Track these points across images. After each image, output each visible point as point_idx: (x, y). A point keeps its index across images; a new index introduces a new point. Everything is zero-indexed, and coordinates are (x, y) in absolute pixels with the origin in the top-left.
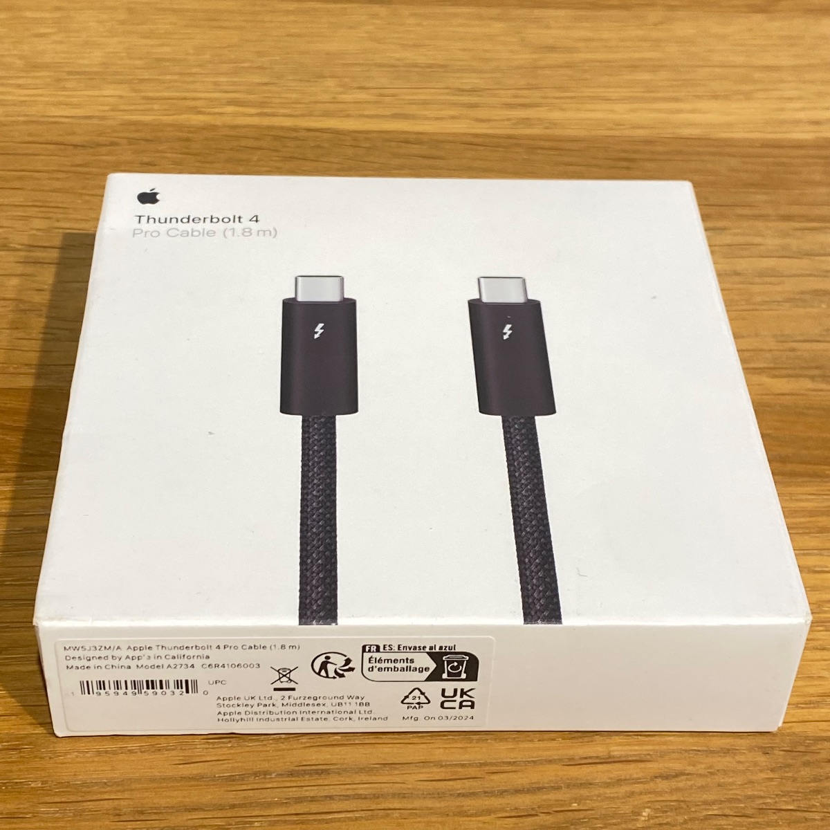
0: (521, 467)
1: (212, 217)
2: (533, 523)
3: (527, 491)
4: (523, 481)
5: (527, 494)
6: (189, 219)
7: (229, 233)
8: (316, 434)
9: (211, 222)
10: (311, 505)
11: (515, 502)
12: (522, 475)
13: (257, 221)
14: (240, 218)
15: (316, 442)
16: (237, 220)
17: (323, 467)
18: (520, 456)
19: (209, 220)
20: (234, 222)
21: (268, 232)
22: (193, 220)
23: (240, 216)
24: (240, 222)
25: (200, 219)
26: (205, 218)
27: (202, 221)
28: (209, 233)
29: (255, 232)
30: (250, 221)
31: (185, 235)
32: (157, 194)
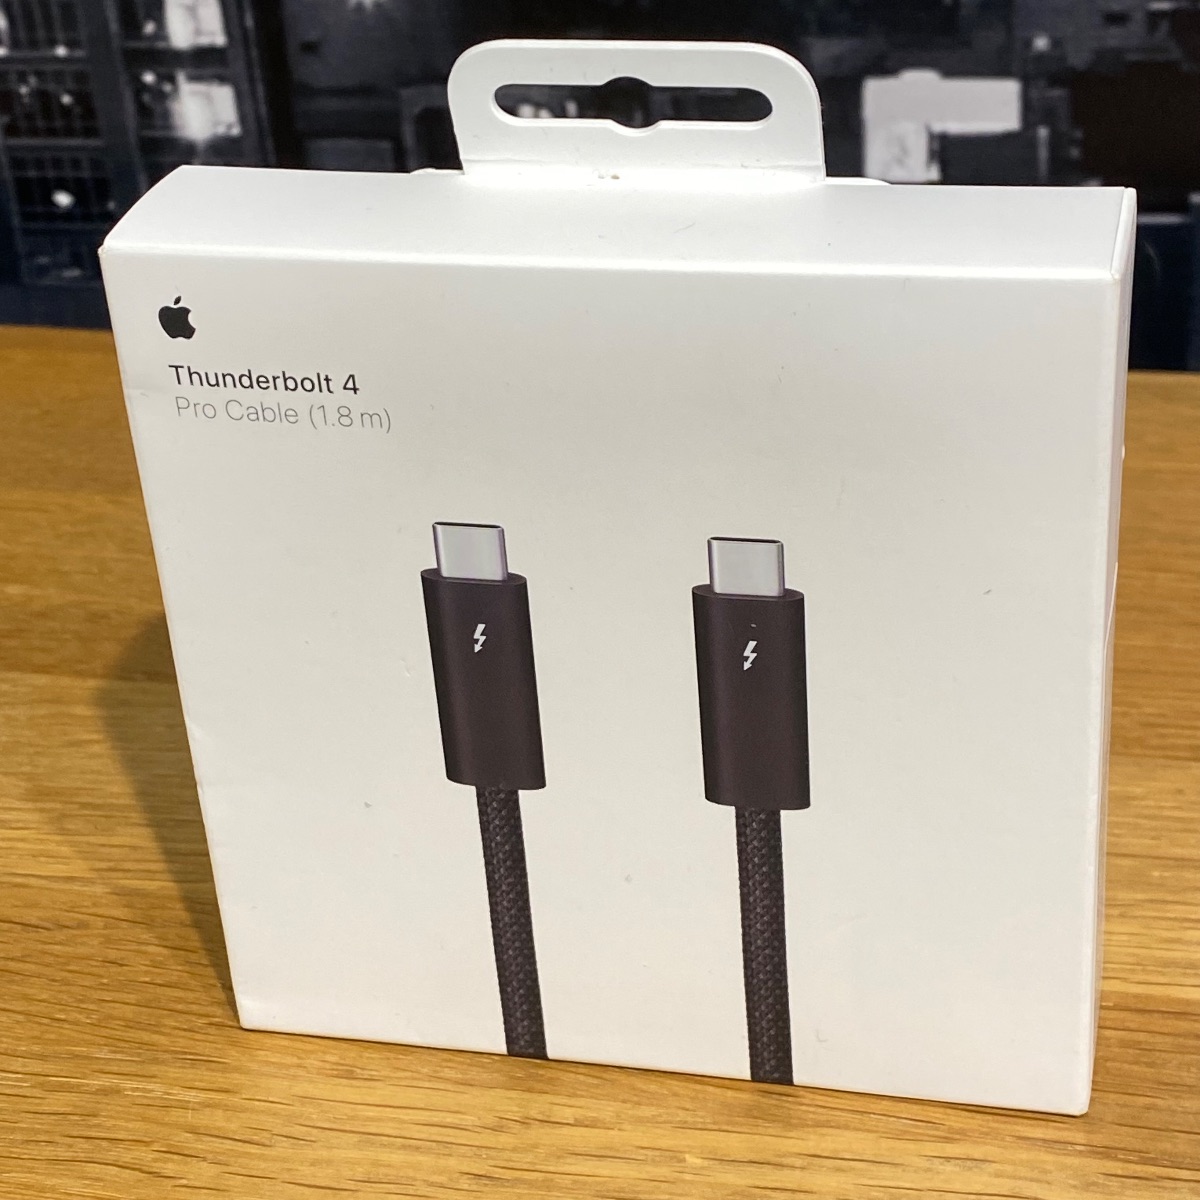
0: (756, 889)
1: (284, 374)
2: (768, 968)
3: (762, 924)
4: (758, 910)
5: (762, 929)
6: (251, 377)
7: (318, 415)
8: (496, 817)
9: (287, 388)
10: (503, 919)
11: (747, 939)
12: (758, 901)
13: (355, 390)
14: (328, 380)
15: (498, 830)
16: (324, 383)
17: (510, 867)
18: (757, 873)
19: (280, 381)
20: (321, 390)
21: (375, 418)
22: (258, 382)
23: (327, 376)
24: (331, 392)
25: (268, 382)
26: (274, 379)
27: (271, 384)
28: (289, 415)
29: (356, 416)
30: (345, 388)
31: (253, 417)
32: (186, 311)
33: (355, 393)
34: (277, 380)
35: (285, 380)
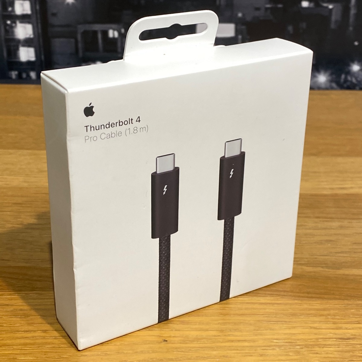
1: (119, 121)
6: (109, 125)
7: (128, 131)
9: (120, 125)
14: (132, 120)
16: (131, 121)
19: (118, 124)
20: (129, 124)
21: (144, 128)
22: (111, 125)
23: (132, 119)
24: (132, 123)
25: (114, 124)
26: (116, 123)
27: (115, 125)
28: (119, 134)
29: (138, 130)
30: (136, 121)
31: (108, 137)
32: (92, 107)
33: (139, 122)
34: (117, 123)
35: (119, 123)
